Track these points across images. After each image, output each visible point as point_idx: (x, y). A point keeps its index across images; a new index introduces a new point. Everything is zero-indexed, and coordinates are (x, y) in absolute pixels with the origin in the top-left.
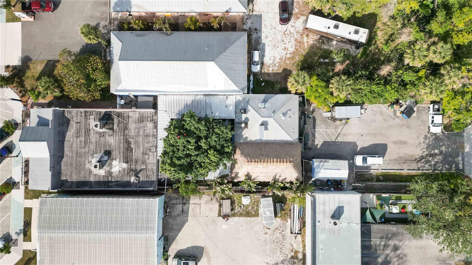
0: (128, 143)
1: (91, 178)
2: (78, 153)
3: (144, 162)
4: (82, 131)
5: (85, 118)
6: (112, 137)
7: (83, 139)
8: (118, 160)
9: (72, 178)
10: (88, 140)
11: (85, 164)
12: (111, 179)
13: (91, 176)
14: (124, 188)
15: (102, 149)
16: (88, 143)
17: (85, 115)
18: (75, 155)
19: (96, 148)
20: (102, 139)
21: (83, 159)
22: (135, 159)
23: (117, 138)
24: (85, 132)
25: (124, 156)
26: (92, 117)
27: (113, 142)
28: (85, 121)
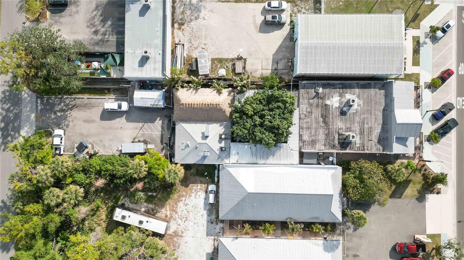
0: (325, 122)
1: (358, 91)
2: (370, 113)
3: (311, 105)
4: (367, 133)
5: (364, 144)
6: (339, 127)
7: (366, 126)
8: (334, 108)
9: (374, 91)
10: (361, 125)
11: (363, 103)
12: (340, 91)
13: (358, 94)
14: (329, 83)
15: (348, 116)
16: (361, 122)
17: (364, 147)
18: (373, 111)
19: (354, 117)
20: (348, 126)
21: (365, 108)
22: (319, 107)
23: (335, 127)
24: (364, 132)
25: (329, 110)
26: (358, 145)
27: (339, 123)
28: (364, 142)
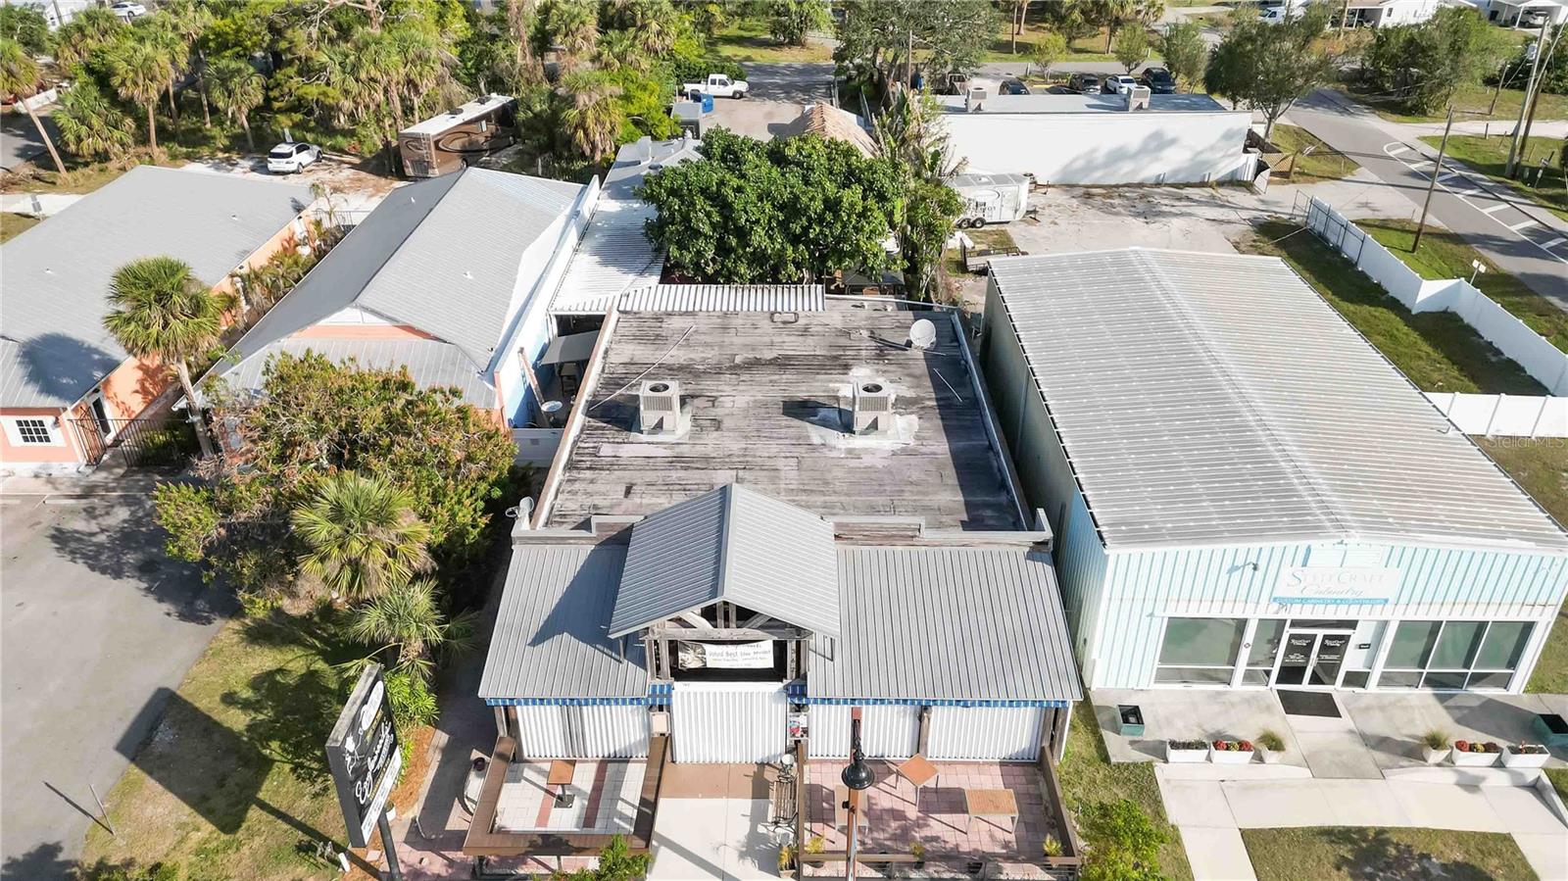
0: (754, 364)
1: (939, 452)
3: (843, 333)
4: (679, 478)
5: (608, 469)
6: (721, 399)
10: (735, 459)
13: (924, 449)
15: (784, 423)
16: (747, 459)
17: (590, 468)
19: (779, 438)
20: (727, 423)
21: (839, 473)
22: (829, 350)
23: (726, 388)
26: (606, 450)
27: (747, 398)
28: (625, 470)
